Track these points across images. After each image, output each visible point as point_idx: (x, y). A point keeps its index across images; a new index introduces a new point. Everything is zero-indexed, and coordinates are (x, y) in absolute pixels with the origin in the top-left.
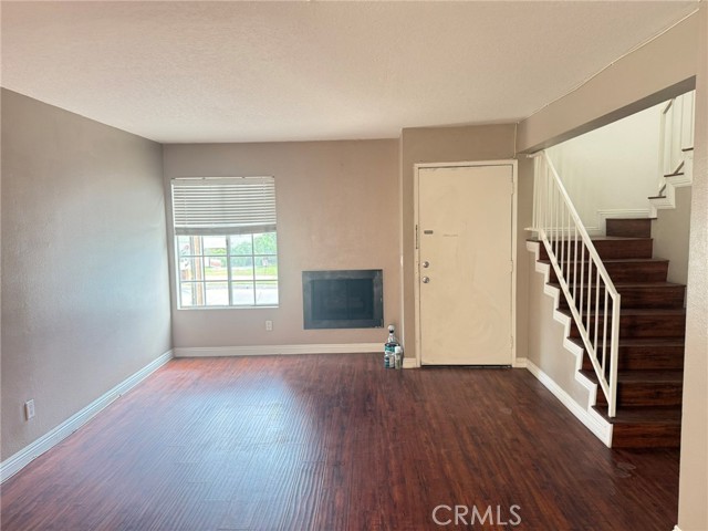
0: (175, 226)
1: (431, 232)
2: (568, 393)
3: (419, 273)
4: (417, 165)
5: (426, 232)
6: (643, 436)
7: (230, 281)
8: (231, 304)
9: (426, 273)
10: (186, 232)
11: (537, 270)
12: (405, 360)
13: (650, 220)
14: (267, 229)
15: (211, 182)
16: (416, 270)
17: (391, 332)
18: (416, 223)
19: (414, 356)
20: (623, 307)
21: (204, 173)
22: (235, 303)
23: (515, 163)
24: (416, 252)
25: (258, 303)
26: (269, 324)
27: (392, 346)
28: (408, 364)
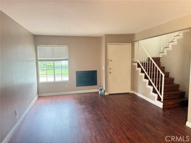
0: (38, 59)
1: (111, 61)
2: (148, 98)
3: (109, 71)
4: (108, 44)
5: (110, 61)
6: (169, 105)
7: (54, 74)
8: (55, 81)
9: (110, 71)
10: (42, 60)
11: (136, 69)
12: (105, 93)
13: (160, 58)
14: (66, 60)
15: (49, 47)
16: (108, 70)
17: (100, 86)
18: (108, 58)
19: (107, 92)
20: (165, 77)
21: (47, 44)
22: (56, 80)
23: (131, 44)
24: (108, 65)
25: (63, 80)
26: (66, 86)
27: (101, 90)
28: (106, 94)
